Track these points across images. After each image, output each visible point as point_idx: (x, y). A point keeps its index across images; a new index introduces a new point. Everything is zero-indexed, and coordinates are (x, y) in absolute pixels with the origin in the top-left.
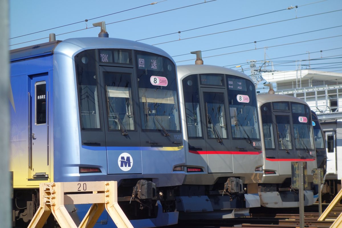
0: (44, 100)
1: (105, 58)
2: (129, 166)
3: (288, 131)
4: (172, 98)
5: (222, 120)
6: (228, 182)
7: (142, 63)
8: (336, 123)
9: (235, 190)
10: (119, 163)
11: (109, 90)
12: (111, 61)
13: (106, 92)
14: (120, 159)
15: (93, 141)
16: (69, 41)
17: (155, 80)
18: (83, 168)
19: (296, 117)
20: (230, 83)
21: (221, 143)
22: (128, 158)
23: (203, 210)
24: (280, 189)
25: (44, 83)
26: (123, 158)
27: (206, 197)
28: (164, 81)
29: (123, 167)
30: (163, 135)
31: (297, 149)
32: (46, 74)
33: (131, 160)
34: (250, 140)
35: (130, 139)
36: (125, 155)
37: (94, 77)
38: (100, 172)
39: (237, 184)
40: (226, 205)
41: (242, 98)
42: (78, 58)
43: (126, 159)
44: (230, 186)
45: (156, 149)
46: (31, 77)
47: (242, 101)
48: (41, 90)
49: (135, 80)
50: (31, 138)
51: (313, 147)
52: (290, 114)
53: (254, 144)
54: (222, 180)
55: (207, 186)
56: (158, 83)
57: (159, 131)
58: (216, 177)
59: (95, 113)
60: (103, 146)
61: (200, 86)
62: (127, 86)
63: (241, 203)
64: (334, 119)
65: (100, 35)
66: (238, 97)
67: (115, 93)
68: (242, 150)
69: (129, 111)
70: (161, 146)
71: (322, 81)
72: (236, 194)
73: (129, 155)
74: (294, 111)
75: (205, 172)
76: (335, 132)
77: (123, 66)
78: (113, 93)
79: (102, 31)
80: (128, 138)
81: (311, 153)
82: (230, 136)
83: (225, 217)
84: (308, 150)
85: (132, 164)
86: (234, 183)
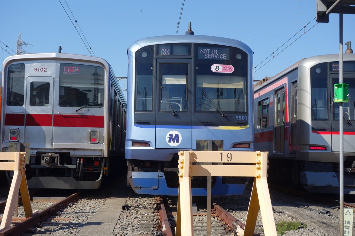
1: (166, 51)
2: (178, 141)
4: (242, 83)
10: (167, 140)
11: (166, 78)
14: (168, 136)
15: (145, 120)
21: (349, 124)
22: (177, 136)
23: (328, 185)
26: (171, 135)
28: (229, 68)
29: (171, 142)
33: (180, 137)
35: (180, 119)
36: (174, 132)
37: (151, 68)
43: (174, 136)
49: (192, 68)
56: (221, 71)
60: (153, 124)
61: (329, 72)
67: (169, 80)
73: (177, 133)
77: (181, 57)
78: (168, 80)
80: (178, 118)
85: (180, 141)
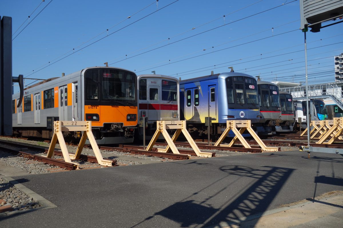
0: (214, 94)
1: (235, 79)
3: (285, 104)
5: (268, 100)
6: (270, 122)
7: (246, 81)
8: (297, 101)
9: (273, 125)
10: (240, 115)
12: (237, 80)
13: (236, 91)
14: (240, 113)
16: (223, 74)
17: (251, 87)
18: (229, 116)
19: (287, 99)
20: (271, 87)
21: (268, 108)
22: (243, 113)
24: (281, 125)
25: (214, 88)
26: (241, 113)
27: (263, 127)
30: (253, 105)
31: (288, 111)
32: (215, 85)
34: (277, 107)
35: (243, 107)
36: (242, 112)
37: (232, 86)
38: (234, 118)
39: (274, 122)
40: (269, 130)
41: (274, 93)
42: (226, 80)
44: (271, 123)
45: (251, 110)
46: (209, 86)
47: (275, 94)
48: (213, 90)
49: (244, 86)
50: (209, 106)
51: (293, 110)
52: (285, 98)
53: (279, 109)
54: (268, 121)
55: (263, 123)
56: (251, 88)
57: (252, 104)
58: (266, 120)
59: (232, 98)
60: (235, 109)
61: (260, 88)
62: (242, 89)
63: (274, 129)
64: (296, 100)
65: (231, 72)
66: (273, 92)
68: (275, 111)
69: (243, 98)
70: (253, 109)
71: (284, 86)
72: (273, 126)
73: (243, 112)
74: (287, 97)
75: (263, 118)
76: (297, 105)
77: (241, 82)
78: (238, 91)
79: (232, 70)
81: (292, 112)
82: (271, 106)
83: (269, 134)
84: (291, 111)
85: (244, 115)
86: (273, 122)
